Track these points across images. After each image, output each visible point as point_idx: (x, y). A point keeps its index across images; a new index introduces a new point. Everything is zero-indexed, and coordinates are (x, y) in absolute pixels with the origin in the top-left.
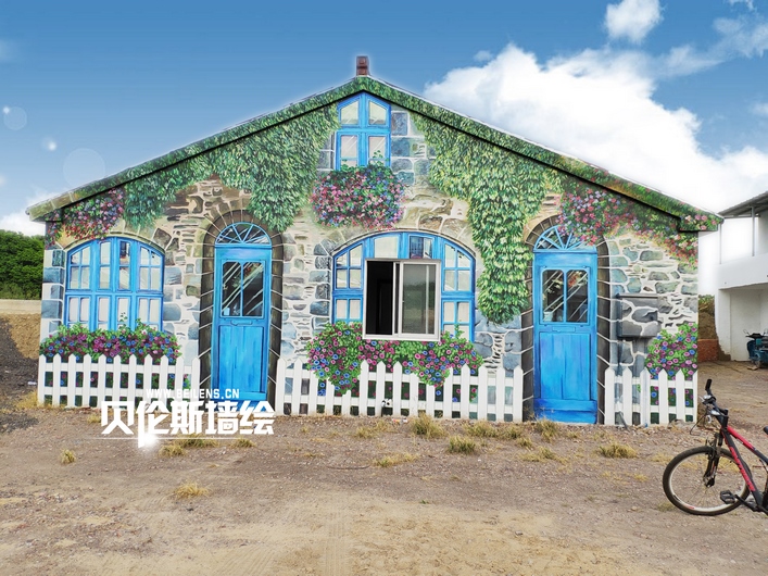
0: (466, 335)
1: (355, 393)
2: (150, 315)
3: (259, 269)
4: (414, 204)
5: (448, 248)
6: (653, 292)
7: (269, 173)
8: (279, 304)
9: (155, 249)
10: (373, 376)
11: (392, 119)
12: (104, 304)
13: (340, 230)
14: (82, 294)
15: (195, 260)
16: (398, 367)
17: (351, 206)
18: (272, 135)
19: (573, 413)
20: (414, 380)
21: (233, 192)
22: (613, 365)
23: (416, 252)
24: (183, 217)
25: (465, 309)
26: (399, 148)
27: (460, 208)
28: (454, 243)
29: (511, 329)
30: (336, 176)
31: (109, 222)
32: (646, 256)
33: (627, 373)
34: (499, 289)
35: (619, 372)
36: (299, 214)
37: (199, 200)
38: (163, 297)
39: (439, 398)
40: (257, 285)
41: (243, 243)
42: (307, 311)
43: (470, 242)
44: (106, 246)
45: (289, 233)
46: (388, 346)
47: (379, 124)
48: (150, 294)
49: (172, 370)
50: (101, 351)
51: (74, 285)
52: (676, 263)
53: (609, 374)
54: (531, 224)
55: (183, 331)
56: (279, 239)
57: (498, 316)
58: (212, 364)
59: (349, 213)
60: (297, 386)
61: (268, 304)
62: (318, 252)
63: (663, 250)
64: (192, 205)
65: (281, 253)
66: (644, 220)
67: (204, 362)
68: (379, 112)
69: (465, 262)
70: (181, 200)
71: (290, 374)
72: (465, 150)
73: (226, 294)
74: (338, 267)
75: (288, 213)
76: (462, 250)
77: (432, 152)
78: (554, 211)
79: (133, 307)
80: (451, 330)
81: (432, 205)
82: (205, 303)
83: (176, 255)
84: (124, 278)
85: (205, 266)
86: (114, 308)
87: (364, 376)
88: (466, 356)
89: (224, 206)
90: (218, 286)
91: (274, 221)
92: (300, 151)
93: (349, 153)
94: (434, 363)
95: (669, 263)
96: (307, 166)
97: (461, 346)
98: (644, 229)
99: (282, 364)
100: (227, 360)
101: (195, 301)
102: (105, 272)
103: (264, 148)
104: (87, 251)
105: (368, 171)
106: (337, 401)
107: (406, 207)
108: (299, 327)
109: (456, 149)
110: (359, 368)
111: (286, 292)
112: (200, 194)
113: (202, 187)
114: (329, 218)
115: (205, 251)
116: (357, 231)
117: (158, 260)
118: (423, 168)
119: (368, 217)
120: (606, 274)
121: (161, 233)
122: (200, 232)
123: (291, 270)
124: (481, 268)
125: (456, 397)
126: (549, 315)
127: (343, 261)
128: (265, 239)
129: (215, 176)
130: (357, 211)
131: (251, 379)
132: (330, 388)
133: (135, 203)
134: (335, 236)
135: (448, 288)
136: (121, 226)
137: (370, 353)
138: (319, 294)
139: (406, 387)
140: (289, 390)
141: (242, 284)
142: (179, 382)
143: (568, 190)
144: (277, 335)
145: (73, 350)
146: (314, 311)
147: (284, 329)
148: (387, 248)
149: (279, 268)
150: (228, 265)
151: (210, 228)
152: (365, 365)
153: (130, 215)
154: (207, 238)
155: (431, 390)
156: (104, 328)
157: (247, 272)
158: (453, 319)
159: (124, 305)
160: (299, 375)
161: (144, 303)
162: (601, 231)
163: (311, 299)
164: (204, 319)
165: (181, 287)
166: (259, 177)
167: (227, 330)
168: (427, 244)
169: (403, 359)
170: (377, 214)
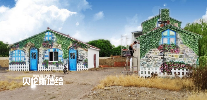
0: (61, 61)
1: (48, 68)
2: (23, 59)
3: (36, 53)
4: (55, 45)
5: (59, 50)
6: (83, 55)
7: (37, 41)
8: (38, 57)
9: (23, 51)
11: (52, 34)
12: (17, 58)
13: (46, 48)
14: (14, 57)
16: (53, 65)
18: (37, 37)
19: (74, 70)
20: (55, 66)
21: (32, 44)
22: (78, 64)
23: (55, 50)
24: (26, 47)
25: (61, 58)
26: (53, 38)
27: (60, 45)
29: (67, 60)
30: (45, 42)
31: (17, 48)
32: (82, 51)
33: (80, 65)
34: (65, 55)
35: (79, 64)
36: (41, 46)
37: (28, 45)
38: (24, 57)
40: (36, 55)
41: (34, 50)
42: (42, 58)
43: (62, 50)
44: (17, 51)
45: (39, 49)
46: (52, 62)
47: (50, 35)
49: (25, 66)
52: (85, 52)
53: (78, 65)
54: (69, 47)
55: (27, 61)
57: (65, 58)
58: (30, 65)
59: (47, 46)
60: (41, 68)
62: (43, 51)
63: (84, 50)
65: (38, 51)
66: (82, 47)
68: (50, 34)
69: (61, 52)
70: (26, 45)
71: (40, 66)
72: (61, 38)
73: (32, 56)
75: (39, 46)
77: (57, 39)
78: (71, 46)
80: (59, 60)
81: (57, 45)
82: (29, 58)
83: (26, 52)
84: (19, 55)
85: (29, 53)
87: (49, 66)
88: (61, 63)
89: (31, 46)
92: (41, 38)
93: (47, 39)
94: (57, 64)
95: (85, 51)
96: (42, 40)
98: (82, 48)
100: (32, 64)
102: (17, 54)
104: (14, 51)
105: (49, 41)
107: (54, 45)
108: (41, 60)
113: (29, 43)
114: (44, 47)
115: (29, 51)
116: (48, 48)
119: (49, 46)
120: (77, 53)
121: (24, 49)
123: (40, 53)
124: (63, 53)
125: (60, 68)
126: (71, 58)
127: (46, 52)
128: (36, 50)
131: (35, 67)
132: (45, 68)
133: (20, 45)
135: (59, 55)
137: (50, 63)
141: (34, 55)
142: (26, 67)
143: (73, 43)
145: (13, 64)
146: (43, 58)
147: (39, 61)
148: (52, 50)
149: (38, 53)
150: (32, 53)
151: (30, 48)
152: (49, 65)
153: (20, 47)
155: (57, 67)
156: (17, 61)
158: (60, 59)
159: (19, 58)
162: (77, 48)
163: (42, 57)
164: (29, 60)
165: (26, 56)
167: (32, 61)
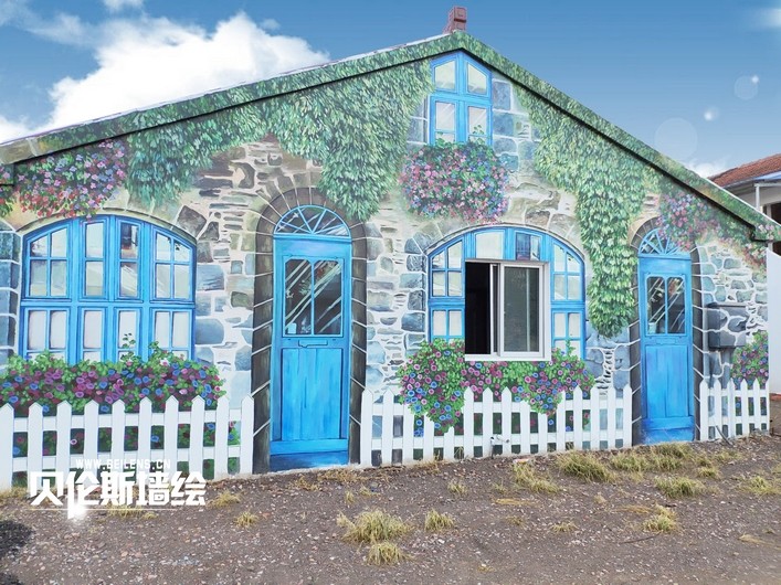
0: (577, 353)
1: (459, 431)
2: (173, 335)
3: (336, 270)
4: (520, 193)
5: (557, 248)
6: (735, 302)
7: (346, 141)
8: (362, 317)
9: (179, 237)
10: (478, 408)
11: (492, 88)
12: (94, 322)
13: (436, 222)
14: (53, 306)
15: (243, 255)
16: (506, 393)
17: (448, 191)
18: (349, 89)
19: (674, 431)
20: (524, 408)
21: (298, 161)
22: (706, 377)
23: (523, 252)
24: (224, 192)
25: (576, 321)
26: (502, 124)
27: (567, 203)
28: (563, 244)
29: (619, 343)
30: (432, 153)
31: (100, 190)
32: (729, 264)
33: (717, 384)
34: (607, 298)
35: (711, 385)
36: (385, 199)
37: (248, 169)
38: (194, 307)
39: (552, 428)
40: (333, 292)
41: (313, 234)
42: (397, 326)
43: (578, 244)
44: (95, 232)
45: (374, 223)
46: (495, 369)
47: (477, 93)
48: (173, 305)
49: (210, 416)
50: (89, 396)
51: (37, 289)
52: (750, 272)
53: (704, 386)
54: (635, 225)
55: (228, 358)
56: (360, 231)
57: (607, 330)
58: (271, 405)
59: (446, 201)
60: (388, 426)
61: (348, 317)
62: (409, 249)
63: (740, 258)
64: (238, 176)
65: (364, 249)
66: (726, 227)
67: (259, 401)
68: (478, 78)
69: (575, 266)
70: (221, 166)
71: (378, 410)
72: (570, 135)
73: (291, 304)
74: (434, 270)
75: (373, 195)
76: (572, 252)
77: (537, 134)
78: (653, 213)
79: (147, 325)
80: (561, 346)
81: (539, 197)
82: (260, 316)
83: (214, 247)
85: (259, 264)
86: (111, 325)
87: (469, 408)
88: (577, 376)
89: (284, 181)
90: (279, 293)
91: (354, 206)
92: (385, 115)
93: (444, 125)
94: (546, 385)
95: (746, 271)
96: (394, 136)
97: (572, 365)
98: (726, 236)
99: (367, 398)
100: (293, 397)
101: (246, 314)
102: (95, 272)
103: (339, 105)
104: (60, 236)
105: (468, 149)
106: (439, 442)
107: (511, 197)
108: (388, 348)
109: (561, 133)
110: (462, 398)
111: (371, 301)
112: (249, 160)
113: (252, 150)
114: (422, 206)
115: (259, 243)
116: (456, 224)
117: (185, 254)
118: (529, 151)
119: (468, 206)
120: (697, 281)
121: (189, 214)
122: (250, 215)
123: (377, 273)
124: (590, 273)
125: (570, 425)
127: (440, 261)
128: (342, 230)
129: (271, 137)
130: (456, 199)
131: (327, 421)
132: (429, 425)
133: (146, 165)
134: (430, 230)
135: (558, 297)
136: (121, 198)
137: (474, 378)
138: (412, 304)
139: (516, 417)
140: (377, 432)
141: (313, 291)
142: (221, 434)
143: (665, 191)
144: (361, 359)
145: (36, 396)
146: (407, 326)
147: (370, 351)
148: (490, 247)
149: (361, 269)
150: (292, 264)
151: (265, 211)
152: (469, 393)
153: (137, 183)
154: (261, 225)
155: (543, 419)
156: (94, 358)
157: (320, 273)
158: (560, 333)
159: (129, 322)
160: (390, 410)
161: (163, 318)
162: (693, 237)
163: (402, 311)
164: (260, 340)
165: (224, 294)
166: (333, 145)
167: (293, 355)
168: (535, 242)
169: (512, 384)
170: (478, 204)
